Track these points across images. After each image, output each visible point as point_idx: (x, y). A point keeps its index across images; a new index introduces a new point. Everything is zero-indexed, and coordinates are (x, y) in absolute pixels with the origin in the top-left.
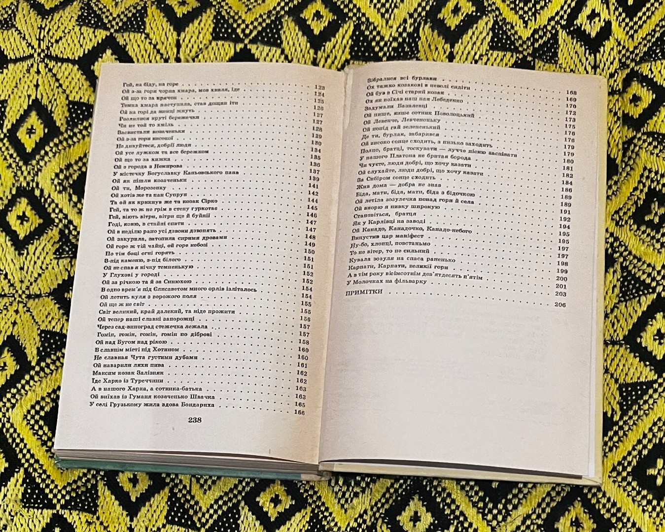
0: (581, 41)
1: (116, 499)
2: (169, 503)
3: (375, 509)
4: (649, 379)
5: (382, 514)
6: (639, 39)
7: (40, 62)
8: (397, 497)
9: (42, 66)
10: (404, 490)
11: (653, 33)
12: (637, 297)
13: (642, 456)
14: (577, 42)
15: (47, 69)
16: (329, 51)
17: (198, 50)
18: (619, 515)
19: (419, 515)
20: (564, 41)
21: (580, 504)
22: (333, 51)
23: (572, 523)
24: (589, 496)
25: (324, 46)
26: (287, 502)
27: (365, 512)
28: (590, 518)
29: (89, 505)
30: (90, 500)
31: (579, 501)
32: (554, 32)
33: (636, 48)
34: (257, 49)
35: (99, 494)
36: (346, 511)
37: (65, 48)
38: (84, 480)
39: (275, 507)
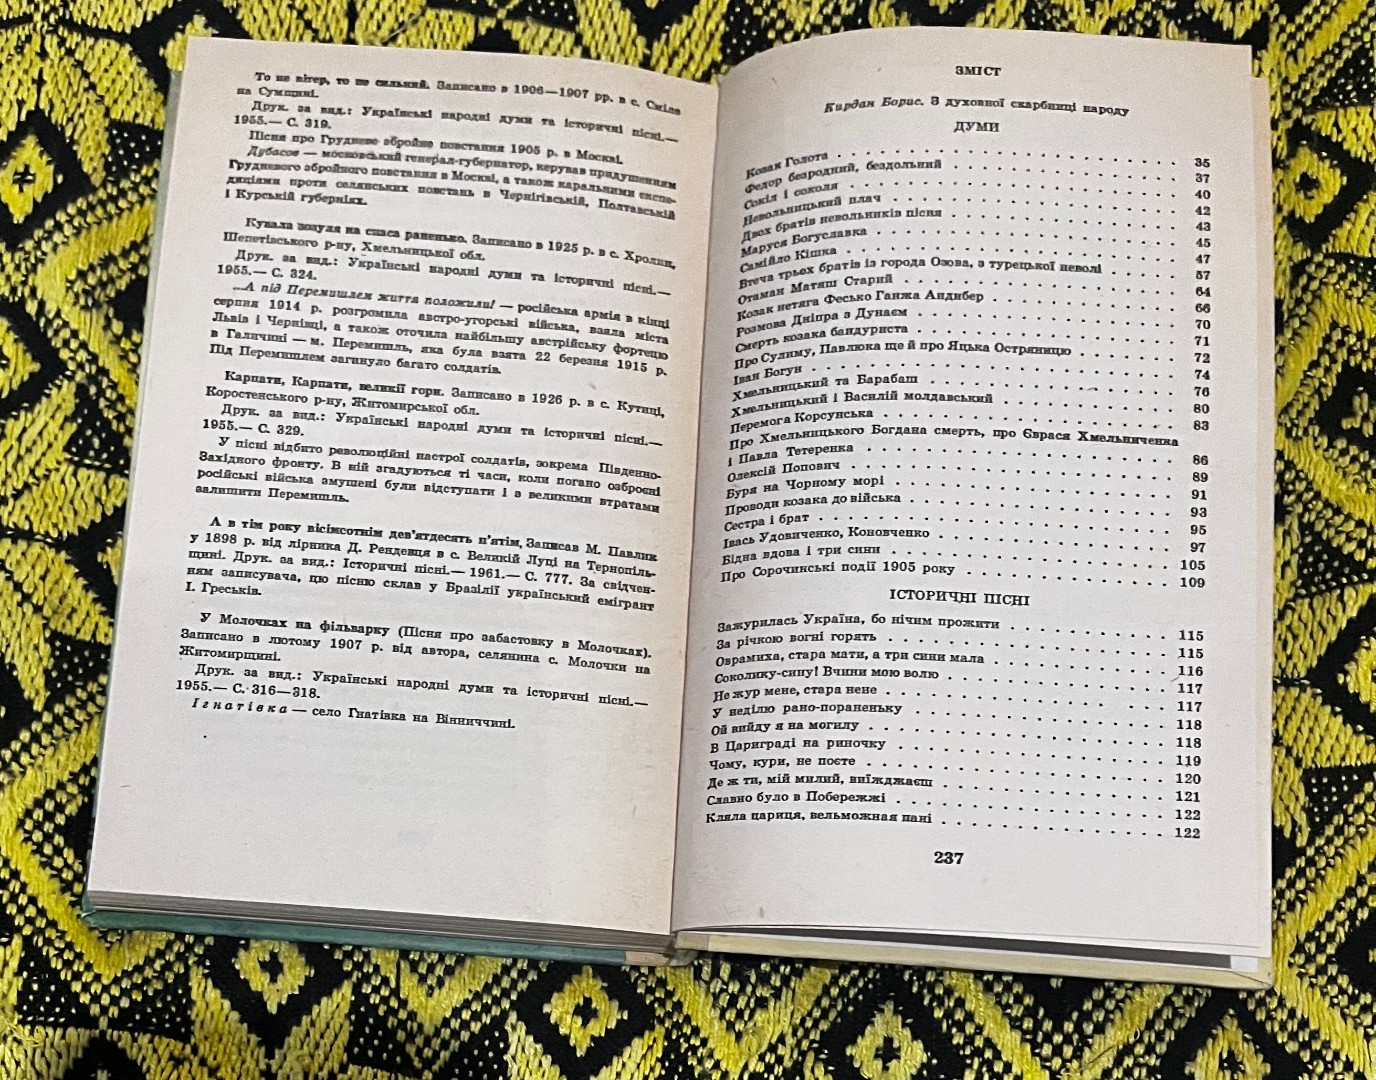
1: (233, 1008)
2: (353, 1017)
3: (800, 1033)
4: (1366, 761)
5: (813, 1041)
6: (1309, 59)
7: (48, 32)
8: (845, 1006)
9: (51, 43)
10: (860, 991)
12: (1335, 588)
13: (1358, 923)
15: (63, 50)
16: (678, 43)
17: (396, 26)
18: (1316, 1046)
19: (896, 1045)
21: (1236, 1022)
22: (687, 42)
23: (1221, 1061)
24: (1251, 1007)
25: (668, 32)
26: (610, 1015)
27: (781, 1039)
28: (1256, 1052)
29: (172, 1021)
30: (173, 1009)
31: (1231, 1016)
33: (1302, 78)
34: (524, 30)
35: (194, 996)
36: (739, 1036)
37: (102, 8)
38: (157, 965)
39: (585, 1024)
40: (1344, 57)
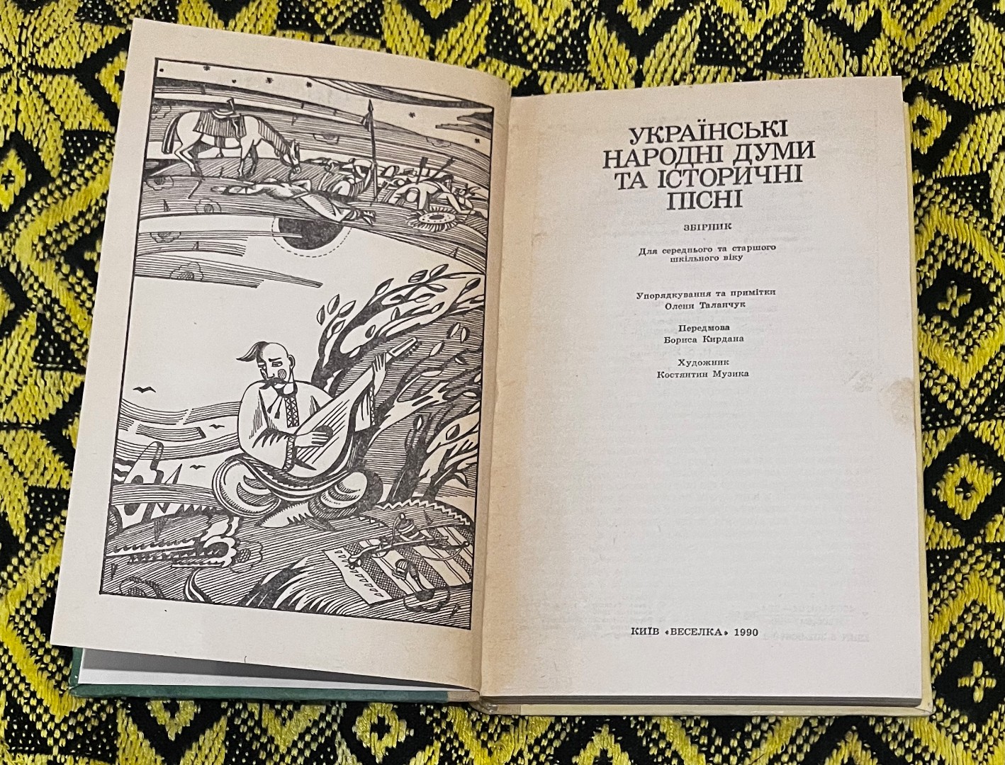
0: (838, 36)
1: (146, 737)
2: (227, 743)
3: (537, 750)
4: (954, 546)
5: (549, 755)
6: (923, 34)
7: (22, 76)
8: (572, 729)
9: (24, 81)
11: (943, 26)
12: (931, 429)
13: (951, 660)
14: (831, 38)
15: (32, 86)
18: (918, 750)
19: (609, 755)
20: (813, 36)
21: (856, 735)
24: (872, 723)
25: (446, 35)
26: (400, 731)
27: (521, 754)
28: (873, 757)
29: (103, 749)
30: (105, 741)
31: (853, 732)
32: (796, 22)
33: (918, 47)
35: (119, 731)
36: (491, 751)
37: (57, 54)
38: (95, 708)
39: (380, 738)
40: (949, 30)
